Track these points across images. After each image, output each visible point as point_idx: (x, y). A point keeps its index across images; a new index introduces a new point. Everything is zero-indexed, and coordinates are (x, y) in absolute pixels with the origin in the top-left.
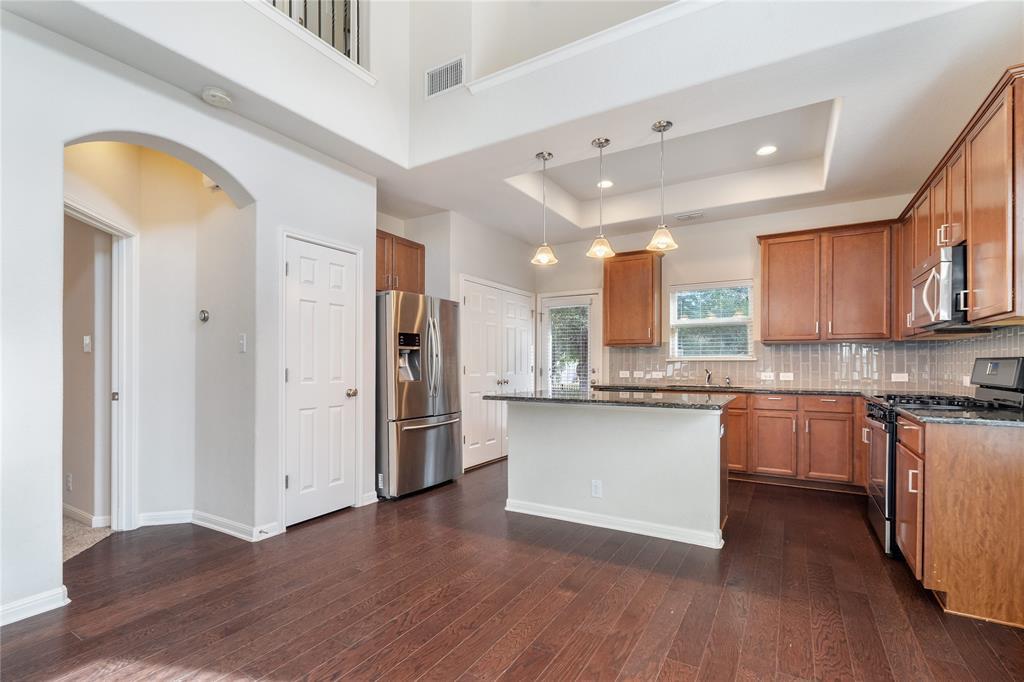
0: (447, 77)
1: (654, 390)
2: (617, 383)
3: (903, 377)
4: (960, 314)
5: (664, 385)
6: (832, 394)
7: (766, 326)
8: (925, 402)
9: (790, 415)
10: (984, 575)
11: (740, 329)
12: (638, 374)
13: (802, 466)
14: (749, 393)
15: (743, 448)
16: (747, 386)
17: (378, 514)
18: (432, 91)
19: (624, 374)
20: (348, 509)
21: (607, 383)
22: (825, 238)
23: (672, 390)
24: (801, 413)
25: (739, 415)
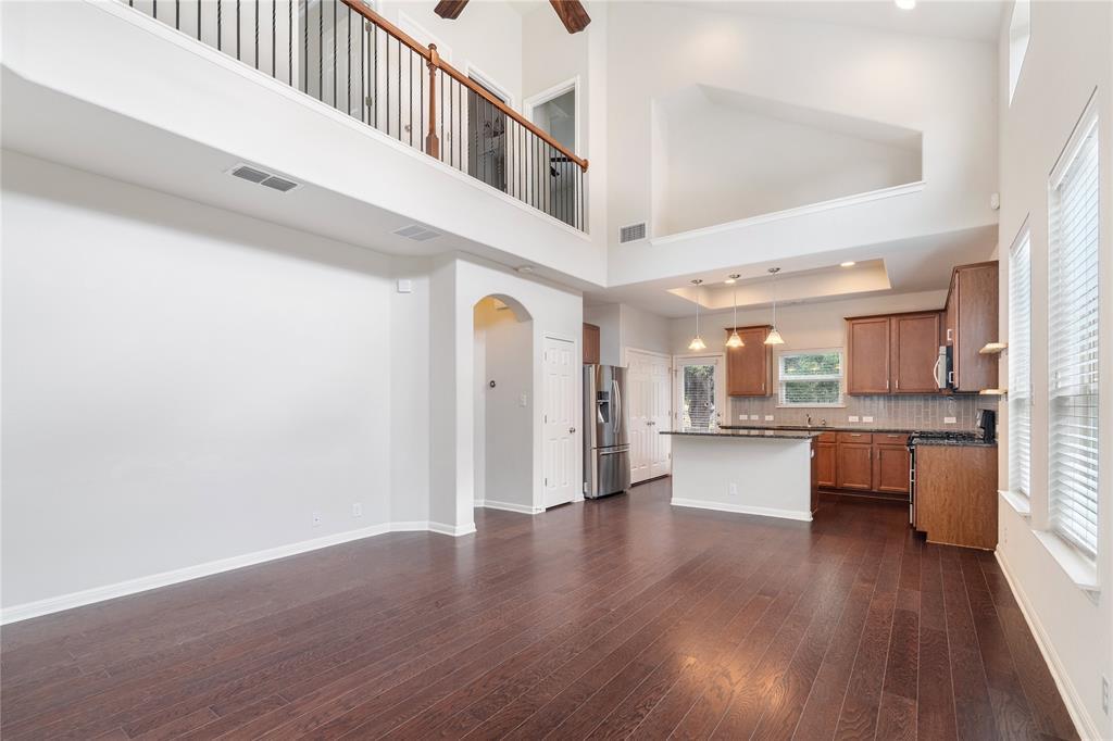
0: (633, 233)
1: (767, 429)
2: (738, 424)
3: (953, 420)
4: (950, 386)
5: (776, 425)
6: (896, 432)
7: (851, 383)
8: (923, 435)
9: (867, 446)
10: (945, 523)
11: (830, 386)
12: (755, 417)
13: (876, 482)
14: (838, 431)
15: (833, 470)
16: (837, 427)
17: (585, 507)
18: (623, 240)
19: (743, 417)
20: (569, 503)
21: (730, 424)
22: (894, 320)
23: (782, 429)
24: (875, 445)
25: (830, 447)
